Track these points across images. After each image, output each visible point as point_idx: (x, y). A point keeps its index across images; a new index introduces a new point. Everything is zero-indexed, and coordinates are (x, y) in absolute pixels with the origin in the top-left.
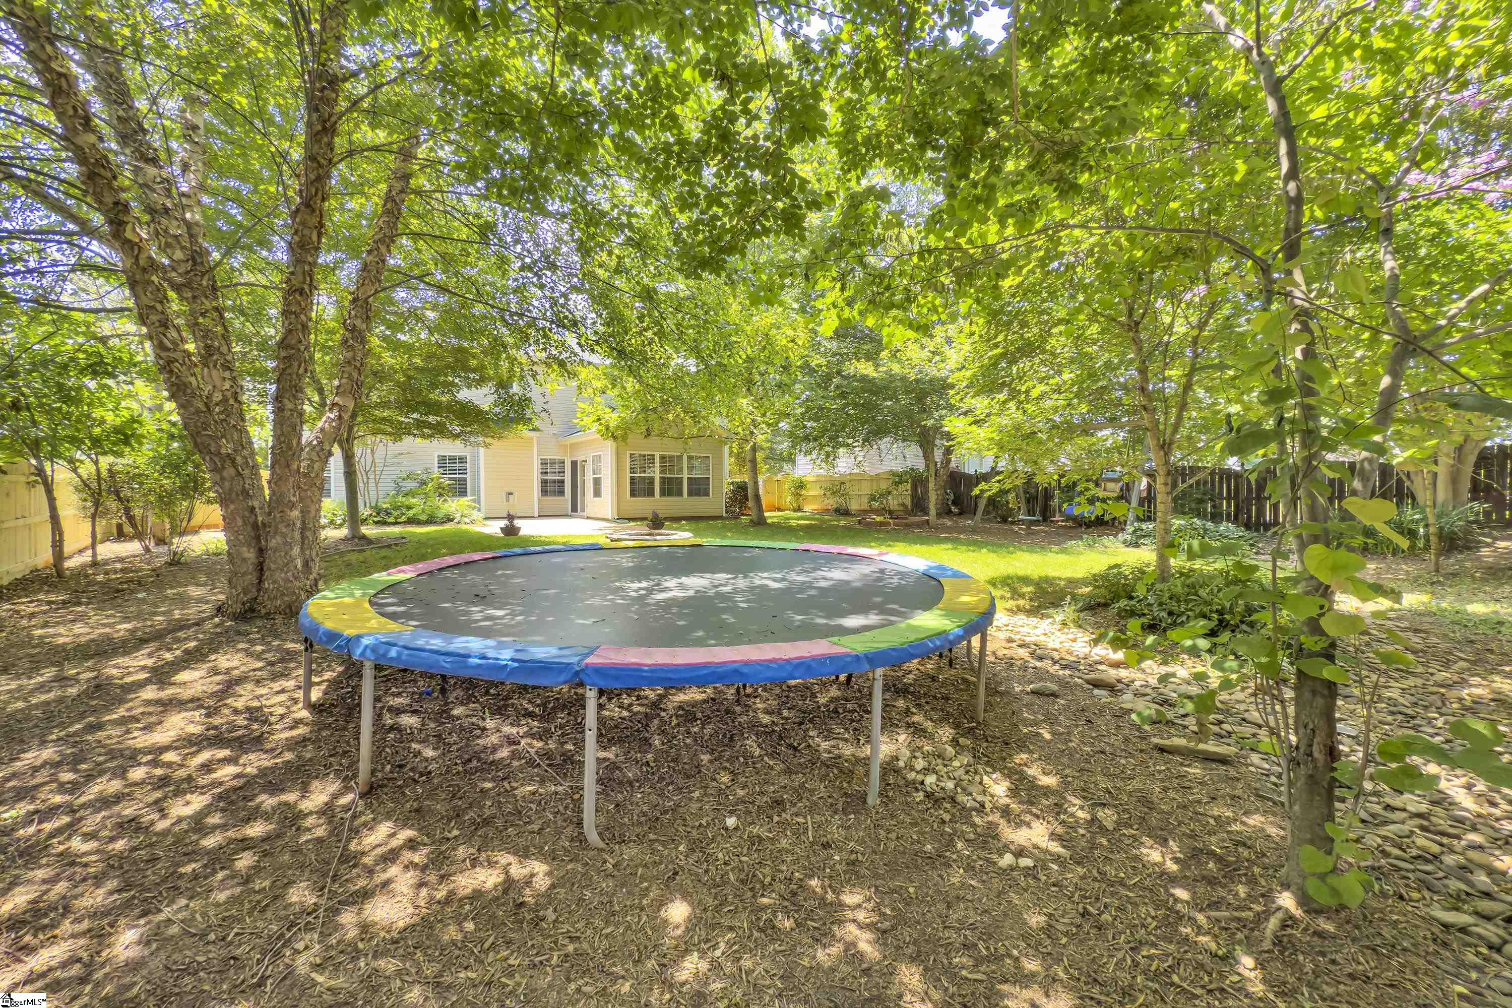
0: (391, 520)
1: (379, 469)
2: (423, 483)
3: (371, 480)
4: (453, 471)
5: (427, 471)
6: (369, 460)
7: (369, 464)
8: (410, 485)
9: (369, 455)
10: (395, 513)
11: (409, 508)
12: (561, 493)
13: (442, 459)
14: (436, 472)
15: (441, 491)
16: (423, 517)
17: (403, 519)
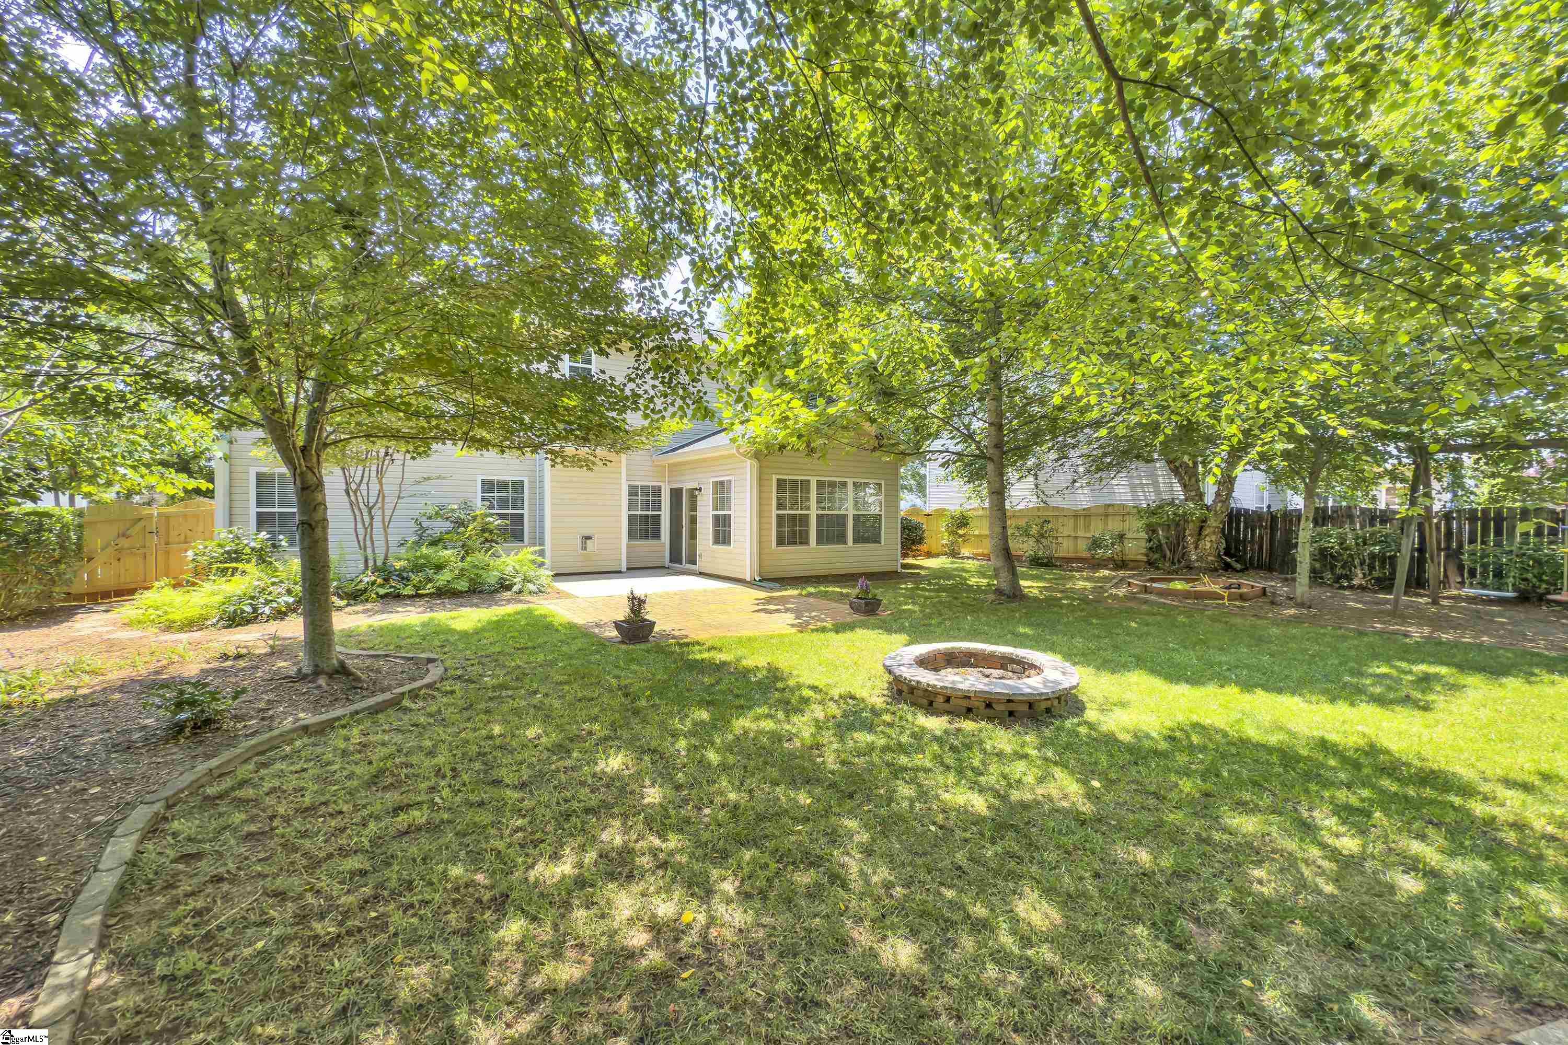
0: (409, 591)
1: (390, 502)
2: (460, 523)
3: (377, 524)
4: (503, 503)
5: (467, 506)
6: (375, 487)
7: (374, 493)
8: (440, 527)
9: (374, 480)
10: (416, 578)
11: (439, 568)
12: (656, 535)
13: (488, 486)
14: (480, 507)
15: (488, 537)
16: (463, 585)
17: (429, 589)
